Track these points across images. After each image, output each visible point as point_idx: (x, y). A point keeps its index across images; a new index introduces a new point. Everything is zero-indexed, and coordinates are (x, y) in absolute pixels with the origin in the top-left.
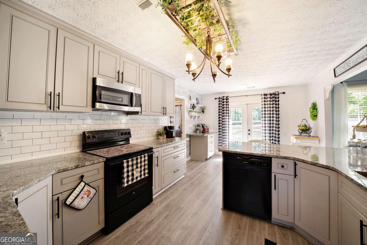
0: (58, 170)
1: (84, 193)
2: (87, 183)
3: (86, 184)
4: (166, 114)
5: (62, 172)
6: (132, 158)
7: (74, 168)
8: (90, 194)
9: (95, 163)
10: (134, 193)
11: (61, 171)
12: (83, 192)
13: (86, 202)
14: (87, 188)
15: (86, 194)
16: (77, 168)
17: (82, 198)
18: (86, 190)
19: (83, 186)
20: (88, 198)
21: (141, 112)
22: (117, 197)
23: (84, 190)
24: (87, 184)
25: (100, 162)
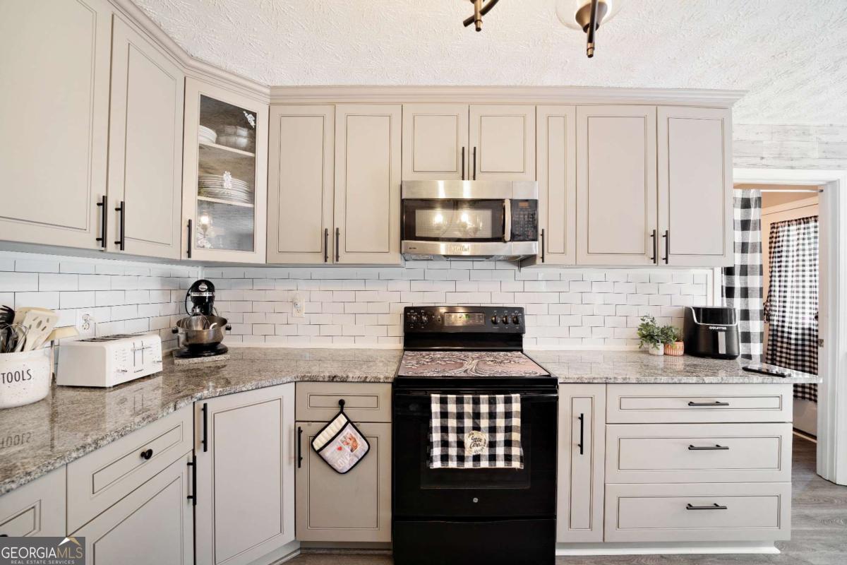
0: (302, 377)
1: (344, 439)
2: (352, 420)
3: (349, 421)
4: (666, 259)
5: (308, 381)
6: (476, 394)
7: (326, 379)
8: (356, 447)
9: (368, 380)
10: (476, 500)
11: (306, 379)
12: (340, 437)
13: (347, 462)
14: (349, 430)
15: (348, 444)
16: (332, 381)
17: (340, 449)
18: (348, 436)
19: (344, 423)
20: (352, 453)
21: (543, 258)
22: (422, 488)
23: (345, 433)
24: (352, 423)
25: (379, 382)
